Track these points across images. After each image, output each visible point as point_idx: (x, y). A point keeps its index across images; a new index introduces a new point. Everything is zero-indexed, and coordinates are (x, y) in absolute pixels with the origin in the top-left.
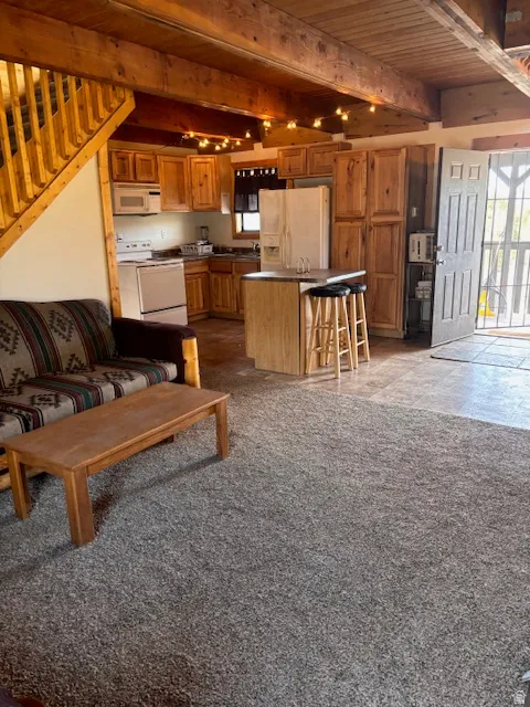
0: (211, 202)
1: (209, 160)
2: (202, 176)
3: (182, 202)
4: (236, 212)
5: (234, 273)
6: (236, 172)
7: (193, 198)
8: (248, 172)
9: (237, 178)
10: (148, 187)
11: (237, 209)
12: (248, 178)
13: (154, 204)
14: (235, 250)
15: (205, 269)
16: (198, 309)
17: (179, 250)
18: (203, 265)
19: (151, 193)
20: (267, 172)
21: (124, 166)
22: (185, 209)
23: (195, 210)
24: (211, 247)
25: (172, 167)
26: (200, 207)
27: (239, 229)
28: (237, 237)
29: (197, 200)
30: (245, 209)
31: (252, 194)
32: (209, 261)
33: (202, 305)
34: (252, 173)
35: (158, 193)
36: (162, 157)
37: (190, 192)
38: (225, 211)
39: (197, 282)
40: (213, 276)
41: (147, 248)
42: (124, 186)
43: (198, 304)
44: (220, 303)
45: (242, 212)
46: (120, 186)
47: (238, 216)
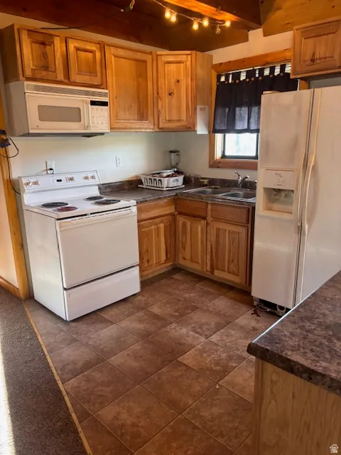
0: (184, 117)
1: (183, 58)
2: (173, 81)
3: (142, 116)
4: (215, 131)
5: (209, 218)
6: (219, 77)
7: (159, 112)
8: (237, 76)
9: (220, 85)
10: (87, 93)
11: (218, 127)
12: (237, 84)
13: (98, 119)
14: (212, 182)
15: (171, 209)
16: (158, 263)
17: (140, 182)
18: (168, 204)
19: (93, 103)
20: (267, 72)
21: (45, 55)
22: (147, 126)
23: (162, 130)
24: (181, 178)
25: (127, 66)
26: (167, 125)
27: (218, 155)
28: (214, 164)
29: (165, 115)
30: (230, 128)
31: (241, 106)
32: (177, 199)
33: (163, 257)
34: (243, 77)
35: (105, 104)
36: (113, 49)
37: (155, 104)
38: (201, 130)
39: (158, 229)
40: (181, 219)
41: (91, 181)
42: (44, 89)
43: (159, 257)
44: (188, 257)
45: (223, 132)
46: (37, 88)
47: (219, 137)
